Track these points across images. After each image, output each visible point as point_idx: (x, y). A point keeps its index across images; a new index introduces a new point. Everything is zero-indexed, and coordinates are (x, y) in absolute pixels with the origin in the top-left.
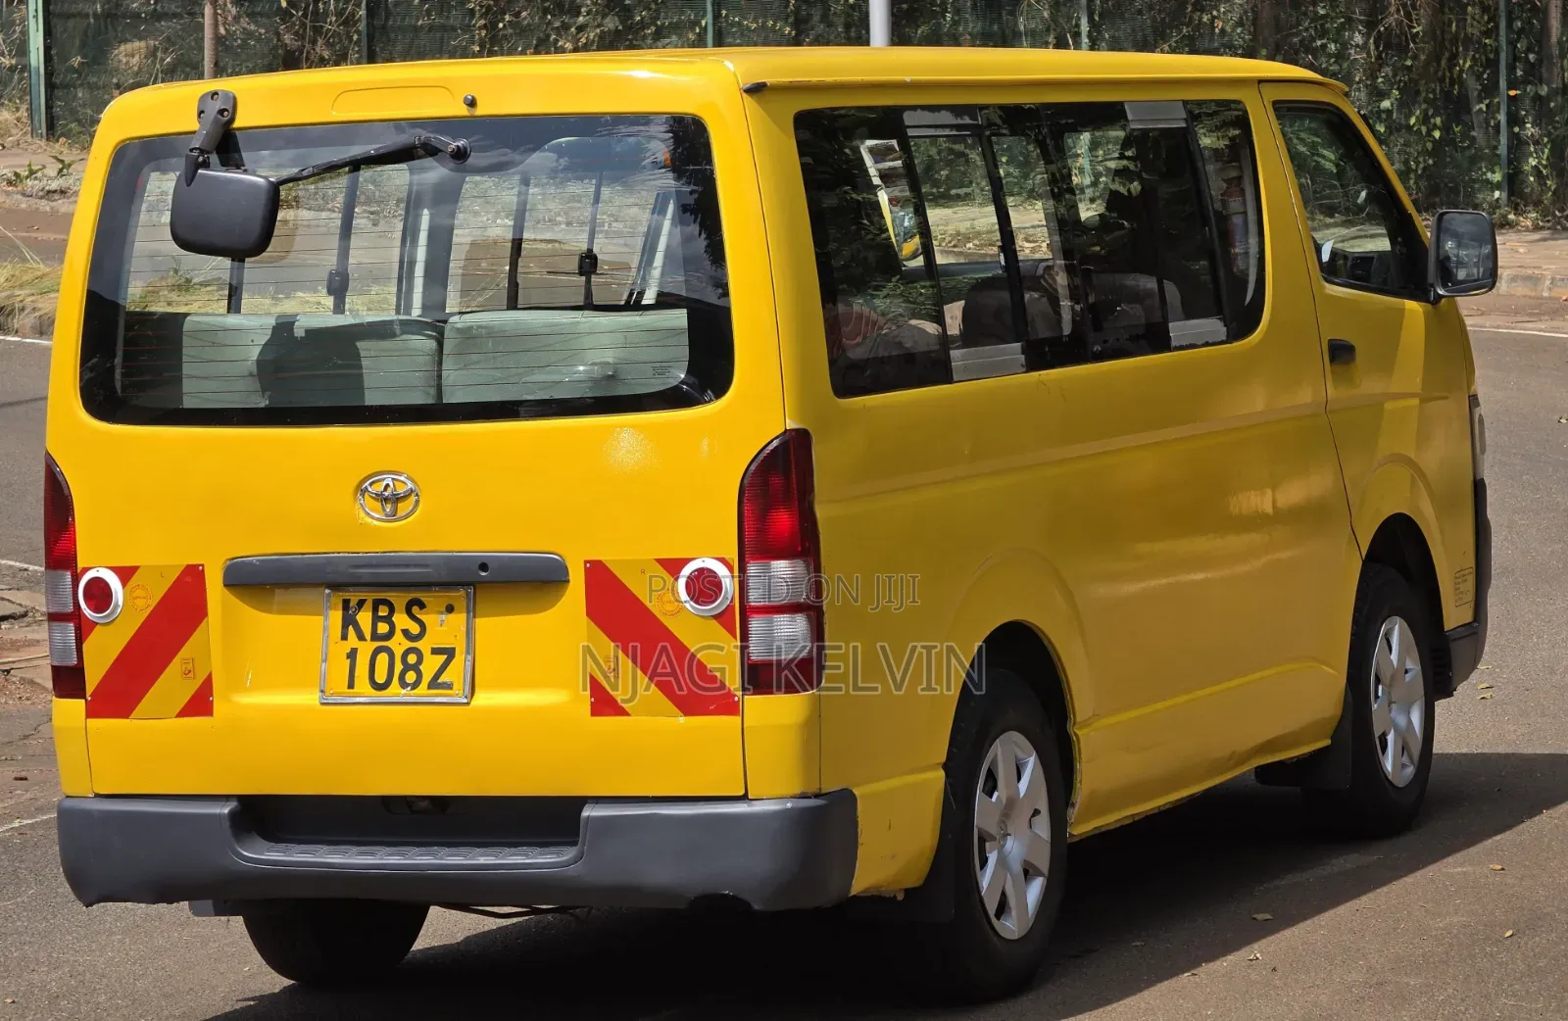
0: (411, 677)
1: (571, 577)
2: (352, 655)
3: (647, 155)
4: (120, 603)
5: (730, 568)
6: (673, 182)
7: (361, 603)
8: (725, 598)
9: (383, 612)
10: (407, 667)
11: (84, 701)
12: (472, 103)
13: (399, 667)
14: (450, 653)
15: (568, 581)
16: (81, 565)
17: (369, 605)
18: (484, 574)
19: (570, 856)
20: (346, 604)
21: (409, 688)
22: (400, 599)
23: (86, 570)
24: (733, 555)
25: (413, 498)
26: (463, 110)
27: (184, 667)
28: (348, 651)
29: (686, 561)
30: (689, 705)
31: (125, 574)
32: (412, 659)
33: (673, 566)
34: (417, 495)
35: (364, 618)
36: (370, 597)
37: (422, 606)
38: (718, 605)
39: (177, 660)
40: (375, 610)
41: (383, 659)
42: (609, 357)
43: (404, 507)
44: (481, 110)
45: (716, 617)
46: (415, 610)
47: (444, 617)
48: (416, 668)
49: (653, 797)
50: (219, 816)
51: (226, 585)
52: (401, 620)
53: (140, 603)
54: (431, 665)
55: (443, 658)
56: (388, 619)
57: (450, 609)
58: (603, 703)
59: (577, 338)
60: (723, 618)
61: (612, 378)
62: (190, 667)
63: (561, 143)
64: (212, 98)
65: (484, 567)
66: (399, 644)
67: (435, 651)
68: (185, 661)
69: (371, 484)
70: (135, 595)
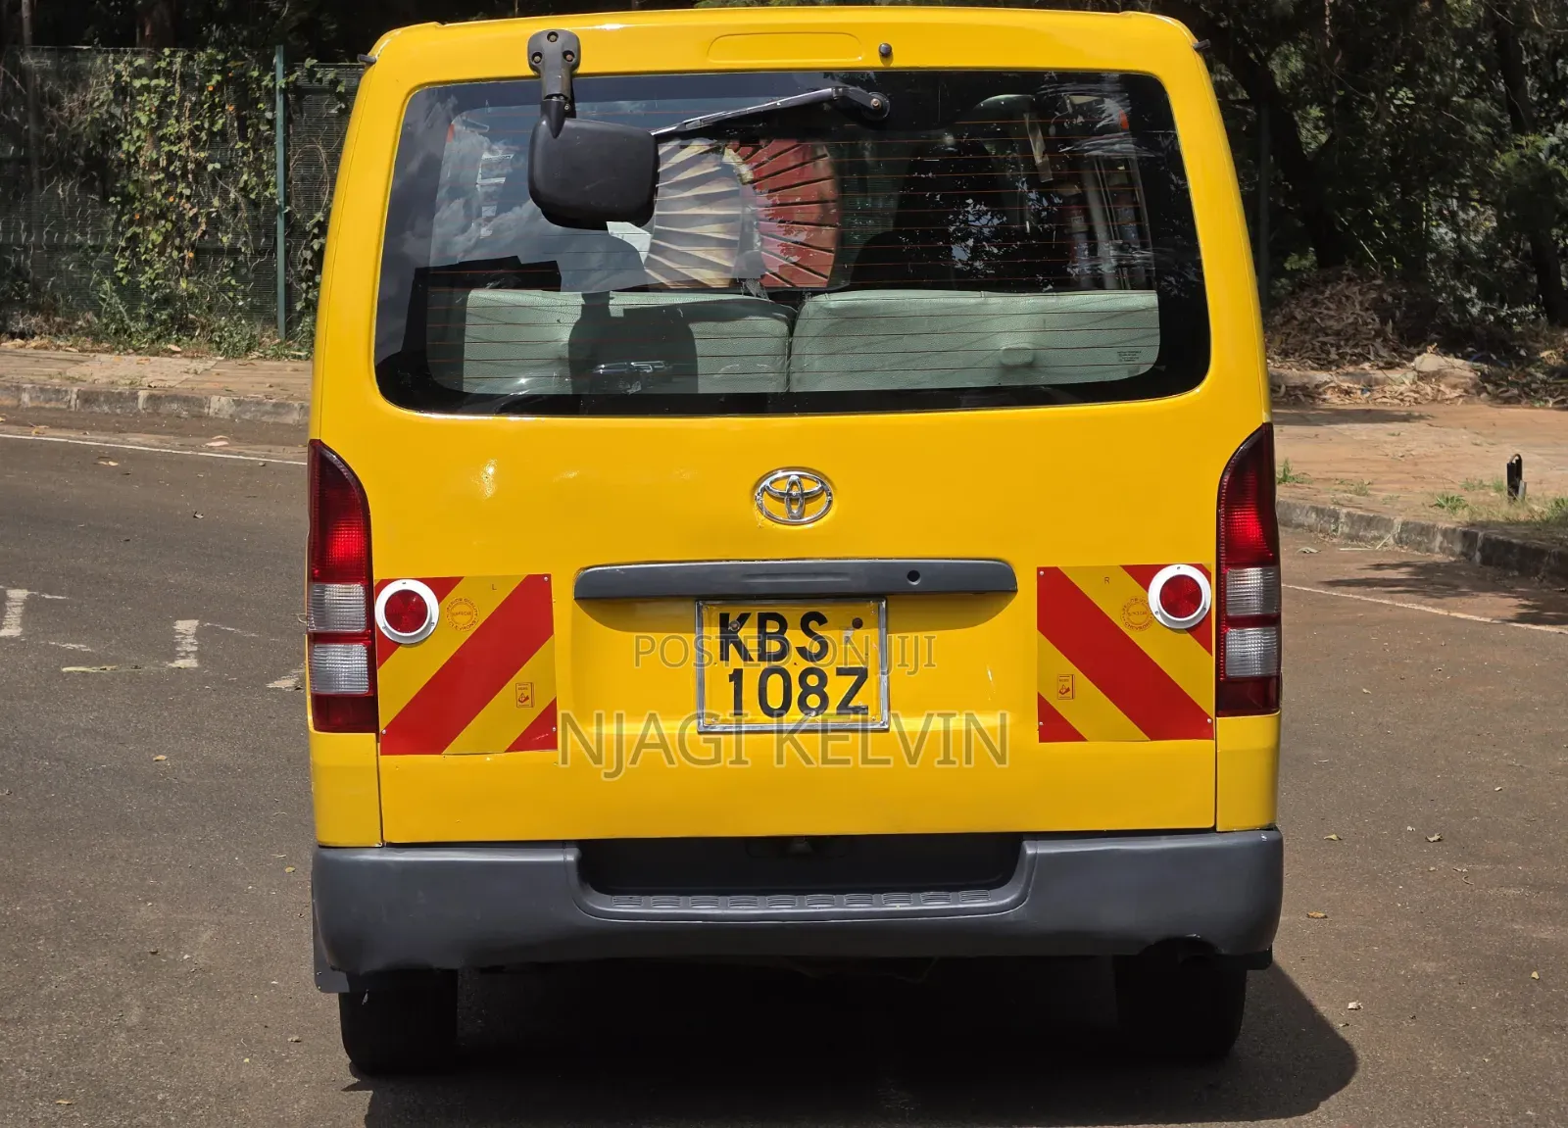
0: (813, 701)
1: (1019, 586)
2: (737, 676)
3: (1104, 115)
4: (435, 620)
5: (1207, 575)
6: (1132, 146)
7: (743, 619)
8: (1204, 609)
9: (772, 627)
10: (807, 691)
11: (373, 735)
12: (886, 54)
13: (796, 691)
14: (862, 675)
15: (1016, 591)
16: (377, 577)
17: (754, 619)
18: (915, 583)
19: (1013, 897)
20: (724, 620)
21: (814, 713)
22: (794, 613)
23: (385, 583)
24: (1210, 560)
25: (825, 498)
26: (876, 62)
27: (520, 692)
28: (731, 672)
29: (1157, 568)
30: (1155, 729)
31: (442, 587)
32: (813, 681)
33: (1143, 574)
34: (830, 494)
35: (748, 634)
36: (755, 611)
37: (822, 620)
38: (1195, 616)
39: (510, 685)
40: (762, 626)
41: (775, 683)
42: (1022, 341)
43: (814, 508)
44: (899, 61)
45: (1189, 630)
46: (813, 625)
47: (849, 633)
48: (820, 691)
49: (1108, 831)
50: (565, 865)
51: (577, 599)
52: (796, 637)
53: (463, 620)
54: (838, 687)
55: (854, 678)
56: (780, 635)
57: (858, 624)
58: (1054, 727)
59: (989, 319)
60: (1198, 631)
61: (1030, 366)
62: (527, 693)
63: (999, 101)
64: (548, 38)
65: (913, 575)
66: (795, 665)
67: (840, 672)
68: (521, 686)
69: (771, 483)
70: (455, 610)
